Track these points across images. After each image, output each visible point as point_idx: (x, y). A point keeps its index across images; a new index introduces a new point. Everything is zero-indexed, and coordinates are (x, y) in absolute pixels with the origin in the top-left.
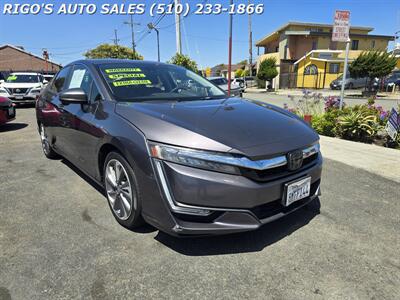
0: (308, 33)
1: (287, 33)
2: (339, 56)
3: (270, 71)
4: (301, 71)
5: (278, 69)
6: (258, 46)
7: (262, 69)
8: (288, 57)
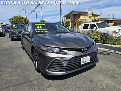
1: (72, 14)
2: (86, 20)
3: (68, 24)
5: (70, 24)
7: (66, 24)
8: (73, 21)
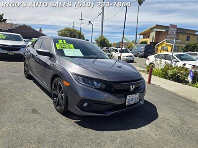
0: (165, 31)
4: (160, 48)
6: (140, 34)
